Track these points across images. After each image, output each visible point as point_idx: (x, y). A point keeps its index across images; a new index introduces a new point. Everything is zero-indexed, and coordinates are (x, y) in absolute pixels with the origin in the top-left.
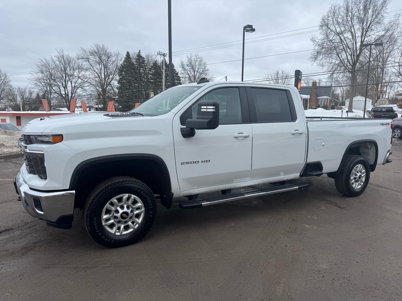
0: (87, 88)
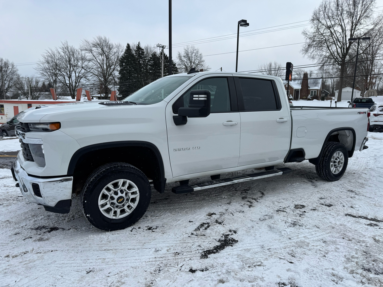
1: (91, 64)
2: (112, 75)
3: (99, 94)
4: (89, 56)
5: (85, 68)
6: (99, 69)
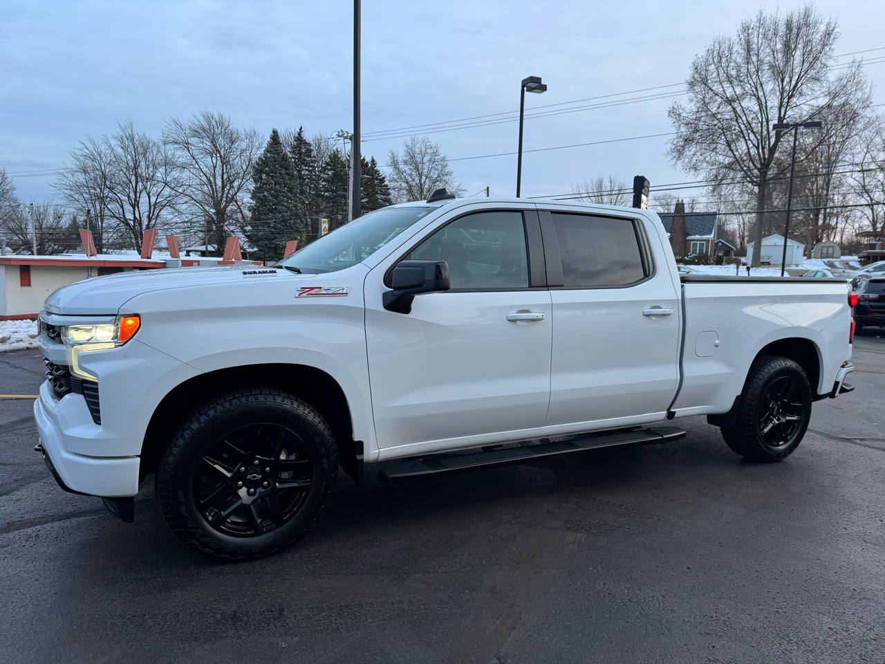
0: (184, 207)
3: (204, 244)
4: (181, 156)
5: (173, 185)
6: (205, 188)
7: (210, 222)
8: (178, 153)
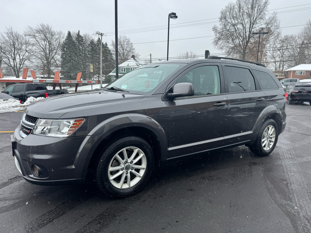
0: (34, 60)
1: (34, 48)
2: (54, 59)
3: (42, 74)
4: (32, 40)
5: (29, 52)
6: (42, 53)
7: (44, 66)
8: (31, 39)
